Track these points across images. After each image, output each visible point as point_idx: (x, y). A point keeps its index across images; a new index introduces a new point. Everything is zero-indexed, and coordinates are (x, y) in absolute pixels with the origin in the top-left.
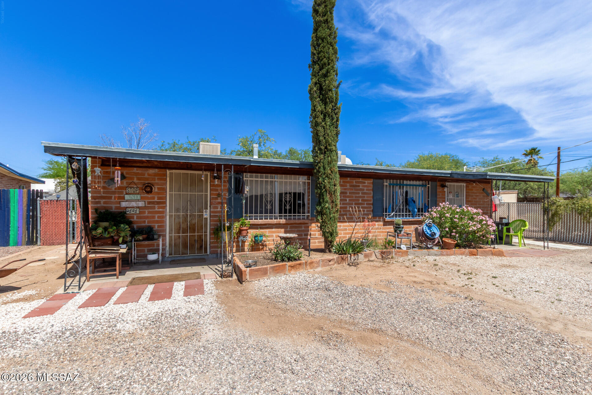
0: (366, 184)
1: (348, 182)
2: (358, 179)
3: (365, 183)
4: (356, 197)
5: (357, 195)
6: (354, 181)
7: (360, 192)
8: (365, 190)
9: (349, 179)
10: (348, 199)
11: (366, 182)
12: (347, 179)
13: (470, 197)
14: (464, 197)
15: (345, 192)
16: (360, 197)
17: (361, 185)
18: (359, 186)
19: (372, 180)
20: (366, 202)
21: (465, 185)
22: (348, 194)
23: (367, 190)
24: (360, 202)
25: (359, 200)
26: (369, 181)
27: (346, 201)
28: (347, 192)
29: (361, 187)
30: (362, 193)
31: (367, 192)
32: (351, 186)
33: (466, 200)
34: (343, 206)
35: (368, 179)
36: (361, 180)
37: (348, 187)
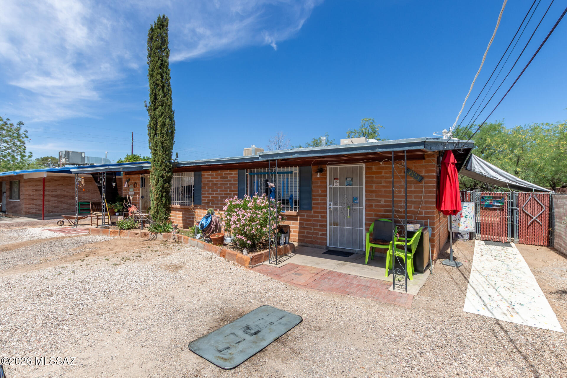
0: (233, 175)
1: (218, 175)
2: (227, 171)
3: (231, 174)
4: (225, 188)
5: (226, 186)
6: (224, 173)
7: (228, 183)
8: (232, 181)
9: (219, 171)
10: (219, 190)
11: (233, 173)
12: (218, 172)
13: (374, 185)
14: (361, 184)
15: (217, 183)
16: (228, 188)
17: (228, 176)
18: (227, 178)
19: (238, 170)
20: (232, 193)
21: (364, 166)
22: (219, 185)
23: (234, 181)
24: (228, 192)
25: (227, 191)
26: (235, 172)
27: (218, 191)
28: (218, 184)
29: (229, 179)
30: (230, 184)
31: (234, 182)
32: (221, 178)
33: (366, 190)
34: (216, 196)
35: (233, 170)
36: (228, 172)
37: (219, 179)
